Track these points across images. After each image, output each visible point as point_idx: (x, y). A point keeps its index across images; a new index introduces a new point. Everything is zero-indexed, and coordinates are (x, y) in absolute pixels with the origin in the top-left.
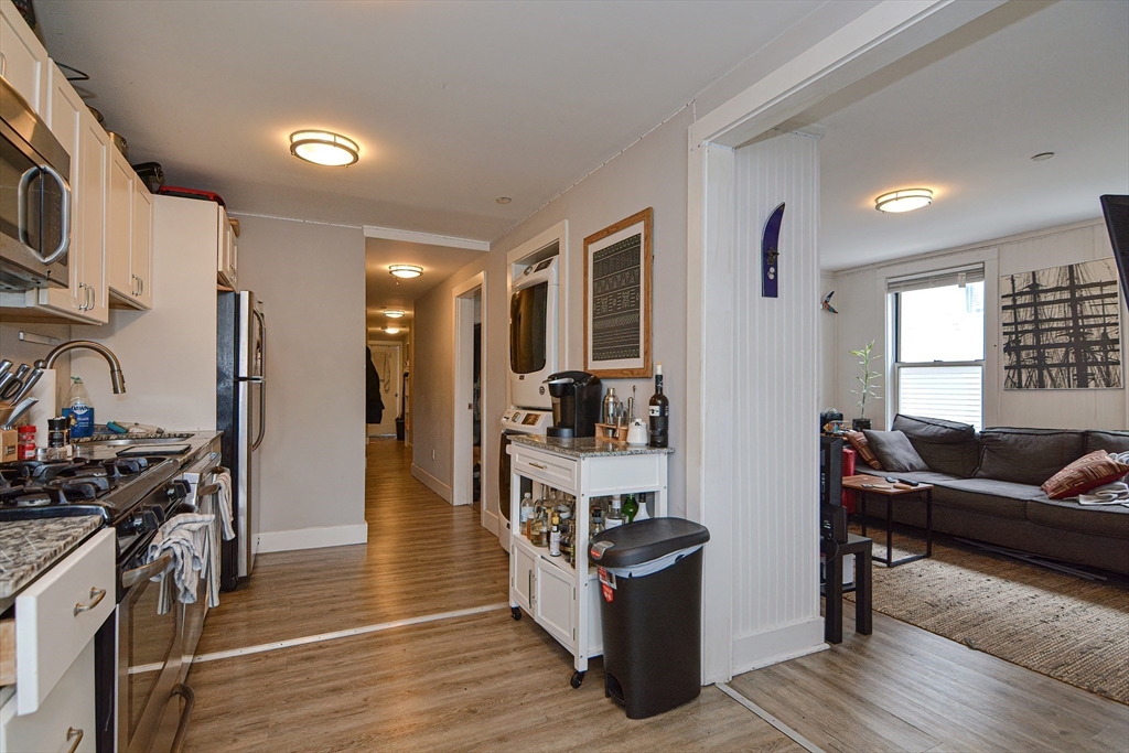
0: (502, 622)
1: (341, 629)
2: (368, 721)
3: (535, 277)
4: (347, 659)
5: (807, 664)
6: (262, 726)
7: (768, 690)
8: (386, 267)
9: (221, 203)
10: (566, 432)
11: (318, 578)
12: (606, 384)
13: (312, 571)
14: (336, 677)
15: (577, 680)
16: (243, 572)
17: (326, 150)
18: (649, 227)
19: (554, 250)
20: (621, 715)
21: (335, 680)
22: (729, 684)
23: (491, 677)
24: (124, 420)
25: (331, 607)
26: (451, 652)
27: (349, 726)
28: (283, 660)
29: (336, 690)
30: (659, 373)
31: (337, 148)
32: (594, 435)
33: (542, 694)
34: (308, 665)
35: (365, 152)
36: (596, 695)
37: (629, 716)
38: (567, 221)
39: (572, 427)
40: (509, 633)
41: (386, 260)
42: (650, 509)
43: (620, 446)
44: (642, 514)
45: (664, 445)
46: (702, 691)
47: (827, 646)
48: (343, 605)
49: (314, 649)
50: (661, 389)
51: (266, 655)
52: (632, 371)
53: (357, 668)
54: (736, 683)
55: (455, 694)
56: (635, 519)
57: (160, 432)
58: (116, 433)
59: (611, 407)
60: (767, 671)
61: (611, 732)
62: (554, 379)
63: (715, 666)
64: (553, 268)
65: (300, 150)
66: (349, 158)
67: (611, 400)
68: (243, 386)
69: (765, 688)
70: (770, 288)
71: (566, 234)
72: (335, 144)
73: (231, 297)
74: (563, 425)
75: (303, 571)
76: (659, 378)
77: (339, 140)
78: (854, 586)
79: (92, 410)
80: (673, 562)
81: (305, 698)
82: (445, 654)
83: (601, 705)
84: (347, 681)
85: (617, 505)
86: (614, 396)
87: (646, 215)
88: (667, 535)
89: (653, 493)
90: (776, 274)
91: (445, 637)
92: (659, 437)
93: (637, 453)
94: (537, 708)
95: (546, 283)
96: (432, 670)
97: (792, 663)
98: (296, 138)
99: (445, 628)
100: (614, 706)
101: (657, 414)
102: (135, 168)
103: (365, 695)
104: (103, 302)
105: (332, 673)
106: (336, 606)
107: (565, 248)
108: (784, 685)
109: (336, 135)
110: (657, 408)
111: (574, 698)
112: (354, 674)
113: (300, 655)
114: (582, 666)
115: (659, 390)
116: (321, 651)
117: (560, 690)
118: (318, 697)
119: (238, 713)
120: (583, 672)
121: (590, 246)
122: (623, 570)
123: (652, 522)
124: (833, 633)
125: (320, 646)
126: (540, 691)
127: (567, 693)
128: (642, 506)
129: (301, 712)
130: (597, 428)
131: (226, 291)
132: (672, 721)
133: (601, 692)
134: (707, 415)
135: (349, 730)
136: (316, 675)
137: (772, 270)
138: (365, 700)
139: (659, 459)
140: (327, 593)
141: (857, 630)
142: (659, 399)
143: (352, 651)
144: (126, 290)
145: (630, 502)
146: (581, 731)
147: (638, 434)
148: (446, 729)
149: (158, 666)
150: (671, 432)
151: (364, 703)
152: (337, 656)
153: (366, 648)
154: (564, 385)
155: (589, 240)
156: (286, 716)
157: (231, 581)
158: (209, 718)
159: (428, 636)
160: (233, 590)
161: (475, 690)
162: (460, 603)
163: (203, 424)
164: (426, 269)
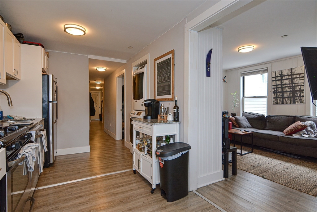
0: (130, 175)
1: (82, 178)
2: (90, 206)
3: (140, 71)
4: (84, 187)
5: (218, 184)
6: (57, 209)
7: (208, 192)
8: (95, 68)
9: (43, 47)
10: (149, 117)
11: (75, 163)
12: (161, 103)
13: (73, 161)
14: (80, 193)
15: (153, 191)
16: (51, 161)
17: (75, 30)
18: (173, 56)
19: (145, 63)
20: (165, 201)
21: (80, 194)
22: (196, 191)
23: (127, 191)
24: (12, 114)
25: (79, 171)
26: (115, 184)
27: (84, 207)
28: (64, 188)
30: (176, 99)
31: (79, 30)
32: (157, 118)
33: (142, 196)
34: (71, 189)
35: (88, 31)
36: (158, 195)
37: (168, 201)
38: (149, 54)
39: (151, 116)
40: (133, 178)
41: (95, 66)
42: (174, 140)
43: (165, 121)
44: (171, 141)
45: (178, 121)
46: (189, 193)
47: (224, 179)
48: (82, 171)
49: (73, 184)
50: (177, 104)
51: (58, 187)
52: (168, 99)
53: (87, 190)
54: (198, 191)
55: (116, 197)
56: (169, 143)
57: (24, 118)
58: (10, 119)
59: (162, 110)
60: (207, 186)
61: (163, 206)
62: (145, 101)
63: (192, 186)
64: (145, 68)
65: (67, 30)
66: (82, 33)
67: (162, 107)
68: (51, 104)
69: (206, 192)
70: (208, 74)
71: (149, 57)
72: (78, 29)
73: (46, 77)
74: (148, 115)
75: (70, 161)
76: (176, 101)
77: (79, 27)
78: (232, 161)
79: (2, 111)
80: (180, 155)
81: (70, 200)
82: (114, 185)
83: (160, 198)
84: (83, 194)
85: (164, 139)
86: (163, 106)
87: (172, 52)
88: (179, 147)
89: (175, 135)
90: (210, 70)
91: (113, 180)
92: (176, 119)
93: (170, 123)
94: (141, 200)
95: (143, 73)
96: (109, 189)
97: (214, 184)
98: (66, 26)
99: (114, 177)
100: (163, 198)
101: (176, 112)
102: (15, 35)
103: (89, 198)
104: (4, 77)
105: (79, 191)
106: (81, 171)
107: (149, 62)
108: (212, 191)
109: (78, 26)
110: (176, 110)
111: (152, 196)
112: (86, 191)
113: (69, 186)
114: (154, 187)
115: (176, 104)
116: (75, 185)
117: (148, 194)
118: (74, 199)
119: (49, 205)
120: (154, 189)
121: (156, 61)
122: (166, 158)
123: (174, 144)
124: (226, 175)
125: (75, 183)
126: (141, 195)
127: (149, 195)
128: (172, 139)
129: (69, 204)
130: (158, 116)
131: (45, 75)
132: (180, 202)
133: (159, 195)
134: (190, 111)
135: (84, 209)
136: (74, 192)
137: (209, 69)
138: (89, 199)
139: (176, 125)
140: (78, 167)
141: (232, 174)
142: (176, 107)
143: (86, 184)
144: (12, 73)
145: (168, 138)
146: (154, 206)
147: (170, 118)
148: (113, 207)
149: (22, 192)
150: (180, 117)
151: (89, 200)
152: (81, 186)
153: (89, 184)
154: (148, 103)
155: (156, 60)
156: (64, 205)
157: (47, 164)
158: (40, 207)
159: (108, 179)
160: (48, 167)
161: (122, 195)
162: (118, 169)
163: (38, 116)
164: (107, 69)
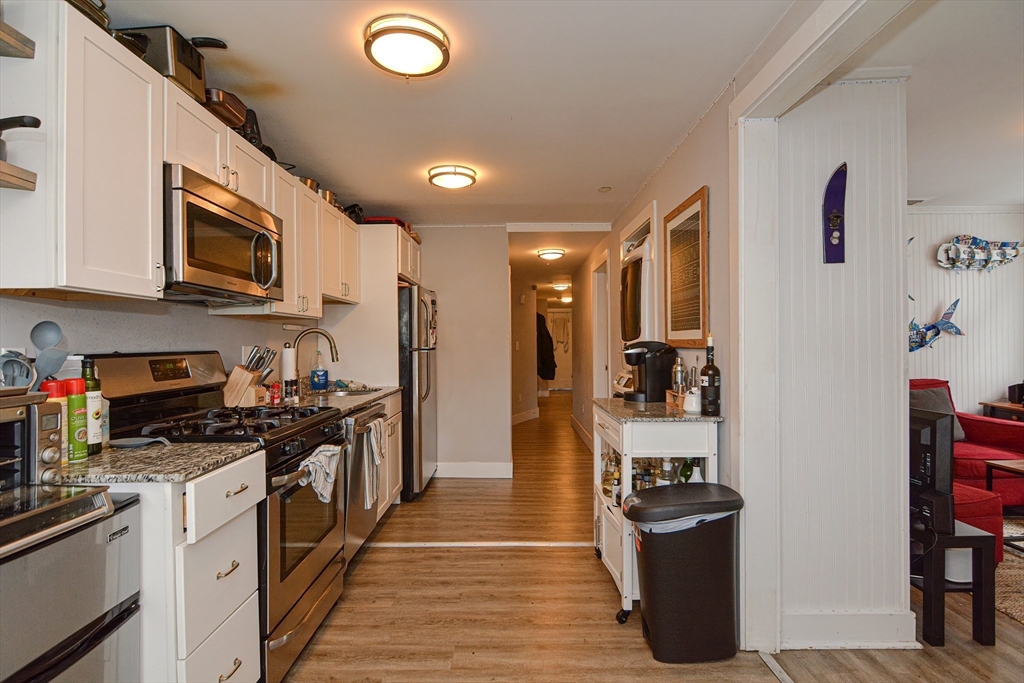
0: (586, 558)
1: (466, 540)
3: (635, 253)
4: (461, 563)
5: (880, 658)
6: (392, 597)
7: (815, 672)
8: (535, 252)
9: (401, 224)
10: (642, 397)
11: (466, 500)
12: (682, 353)
13: (465, 495)
14: (450, 574)
15: (623, 617)
16: (416, 490)
17: (453, 177)
18: (706, 205)
19: (646, 230)
20: (649, 655)
22: (775, 656)
23: (556, 599)
24: (346, 379)
25: (467, 523)
27: (443, 609)
29: (445, 583)
30: (710, 344)
31: (457, 176)
32: (665, 401)
33: (591, 622)
34: (434, 562)
35: (481, 174)
36: (634, 634)
37: (655, 658)
38: (655, 202)
39: (645, 392)
40: (587, 567)
41: (535, 247)
42: (703, 474)
43: (677, 414)
44: (696, 477)
45: (716, 413)
46: (738, 654)
47: (919, 646)
48: (476, 523)
49: (443, 552)
50: (713, 360)
51: (413, 550)
52: (694, 341)
54: (783, 657)
55: (523, 605)
56: (689, 481)
57: (365, 387)
58: (341, 387)
59: (679, 375)
60: (826, 654)
61: (632, 666)
62: (628, 349)
63: (757, 630)
64: (646, 245)
65: (435, 181)
66: (470, 181)
67: (679, 368)
68: (416, 354)
69: (812, 668)
70: (835, 253)
71: (654, 213)
72: (455, 173)
73: (406, 292)
74: (639, 391)
75: (459, 494)
76: (710, 350)
77: (459, 170)
78: (971, 587)
79: (326, 372)
80: (694, 525)
81: (425, 584)
83: (635, 643)
84: (455, 578)
85: (667, 467)
86: (682, 365)
87: (702, 194)
88: (715, 497)
89: (704, 459)
90: (842, 238)
92: (711, 407)
93: (690, 420)
94: (581, 631)
95: (641, 259)
96: (515, 583)
97: (863, 654)
98: (433, 173)
100: (646, 646)
101: (707, 384)
102: (345, 210)
103: (462, 591)
104: (319, 304)
106: (469, 523)
107: (654, 227)
108: (838, 672)
109: (455, 166)
110: (706, 378)
111: (616, 631)
112: (462, 574)
113: (433, 554)
114: (627, 606)
115: (710, 361)
117: (606, 622)
118: (432, 586)
119: (382, 585)
120: (629, 611)
121: (668, 225)
122: (645, 525)
123: (703, 486)
124: (932, 630)
126: (589, 619)
127: (612, 625)
128: (696, 471)
129: (418, 593)
130: (667, 394)
131: (405, 288)
132: (694, 672)
133: (640, 632)
137: (836, 234)
139: (709, 427)
140: (469, 513)
141: (974, 638)
142: (711, 369)
143: (467, 557)
144: (337, 294)
145: (687, 465)
146: (607, 658)
147: (692, 402)
148: (505, 628)
150: (723, 401)
154: (638, 355)
155: (668, 219)
156: (408, 593)
157: (410, 495)
160: (411, 501)
161: (539, 605)
163: (392, 382)
164: (567, 251)
